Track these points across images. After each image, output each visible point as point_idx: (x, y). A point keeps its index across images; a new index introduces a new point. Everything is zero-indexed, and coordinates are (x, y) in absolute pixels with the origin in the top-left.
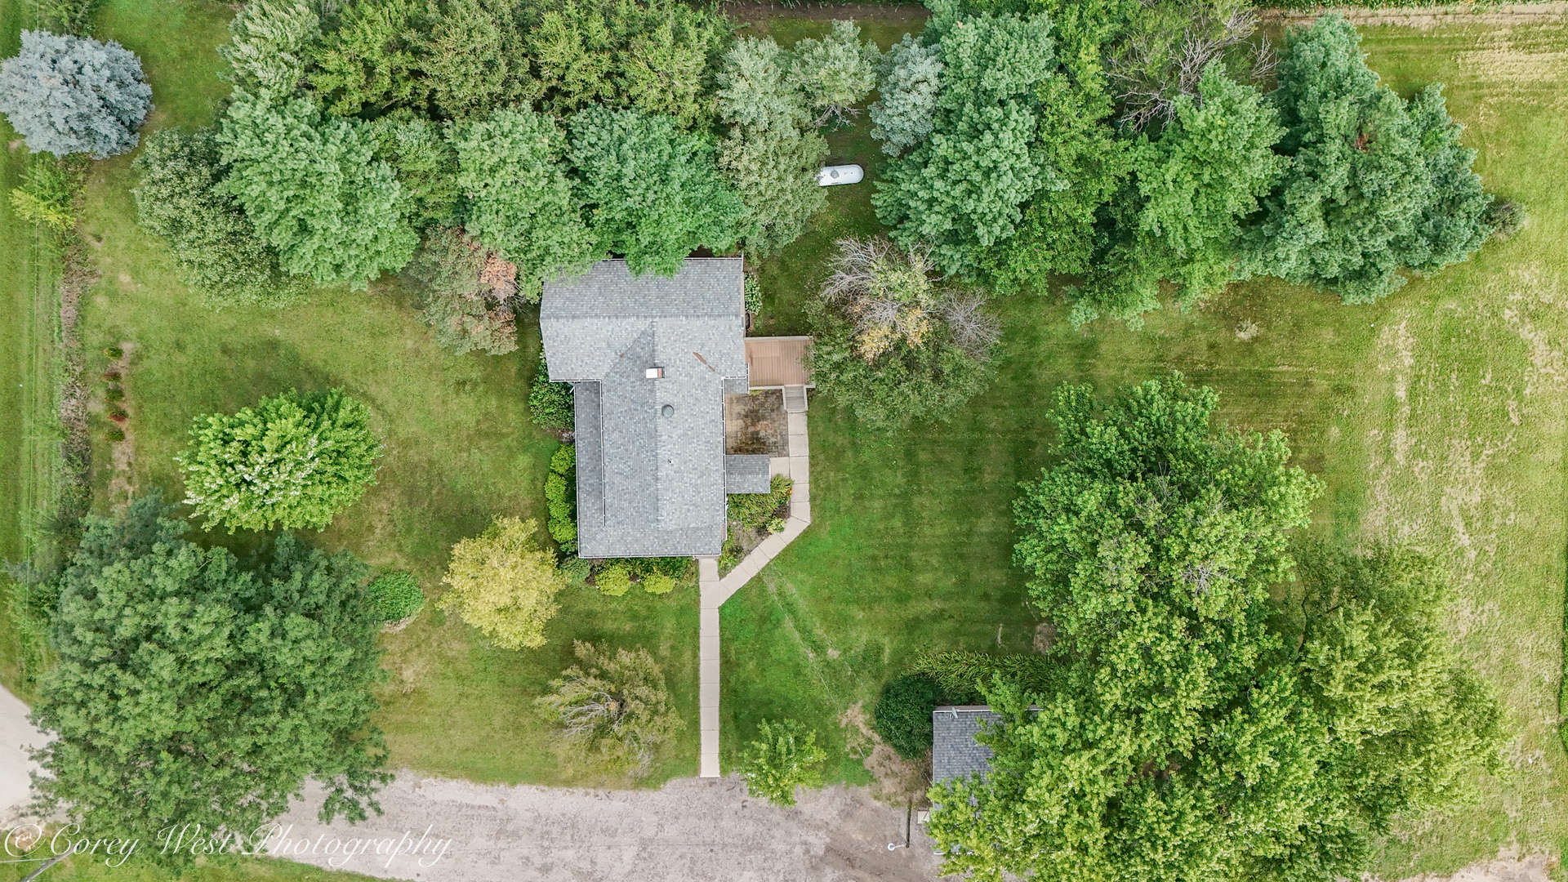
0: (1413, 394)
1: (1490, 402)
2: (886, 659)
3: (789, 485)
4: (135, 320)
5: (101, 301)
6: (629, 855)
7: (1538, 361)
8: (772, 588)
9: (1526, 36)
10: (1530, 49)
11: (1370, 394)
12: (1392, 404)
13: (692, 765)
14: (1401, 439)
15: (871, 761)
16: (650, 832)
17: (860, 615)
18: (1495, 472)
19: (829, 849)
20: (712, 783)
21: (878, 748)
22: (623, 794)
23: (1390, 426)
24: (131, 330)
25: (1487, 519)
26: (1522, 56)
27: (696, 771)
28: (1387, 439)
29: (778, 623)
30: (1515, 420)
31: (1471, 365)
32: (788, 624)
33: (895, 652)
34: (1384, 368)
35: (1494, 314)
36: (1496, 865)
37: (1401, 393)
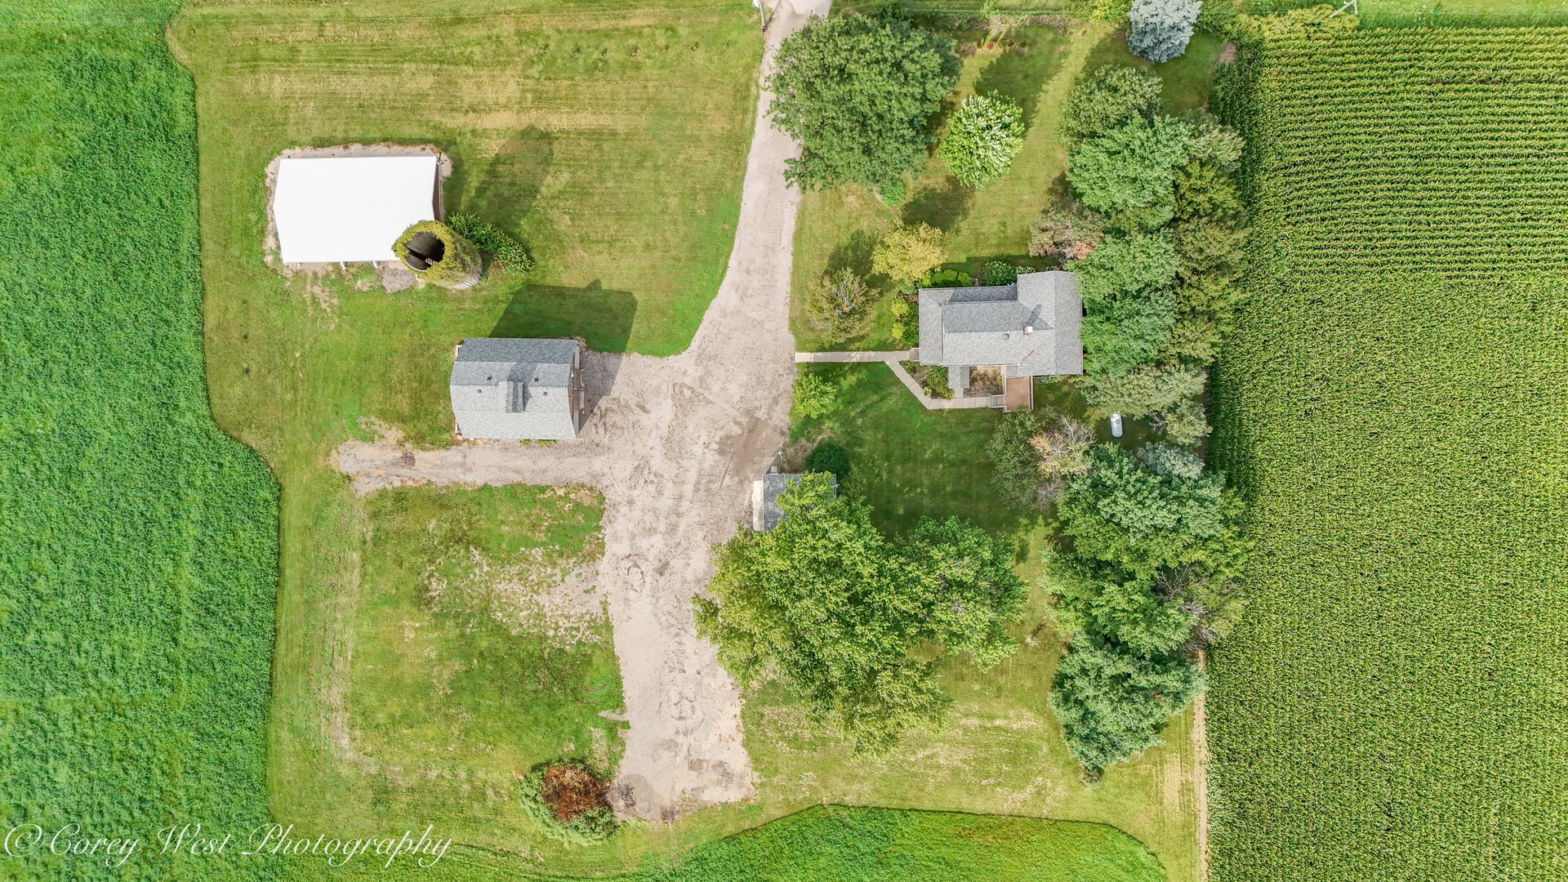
0: (997, 729)
1: (993, 769)
2: (858, 450)
3: (949, 398)
4: (1041, 53)
5: (1050, 36)
6: (755, 315)
7: (1014, 795)
8: (894, 389)
9: (1188, 790)
10: (1181, 792)
11: (997, 706)
12: (992, 717)
13: (801, 348)
14: (974, 722)
15: (803, 441)
16: (767, 326)
17: (880, 436)
18: (955, 772)
19: (758, 419)
20: (792, 358)
21: (810, 445)
22: (787, 312)
23: (981, 716)
24: (1035, 51)
25: (931, 767)
26: (1178, 787)
27: (799, 350)
28: (974, 714)
29: (876, 392)
30: (983, 782)
31: (1013, 760)
32: (875, 398)
33: (861, 454)
34: (1011, 713)
35: (1040, 772)
36: (749, 770)
37: (998, 722)
